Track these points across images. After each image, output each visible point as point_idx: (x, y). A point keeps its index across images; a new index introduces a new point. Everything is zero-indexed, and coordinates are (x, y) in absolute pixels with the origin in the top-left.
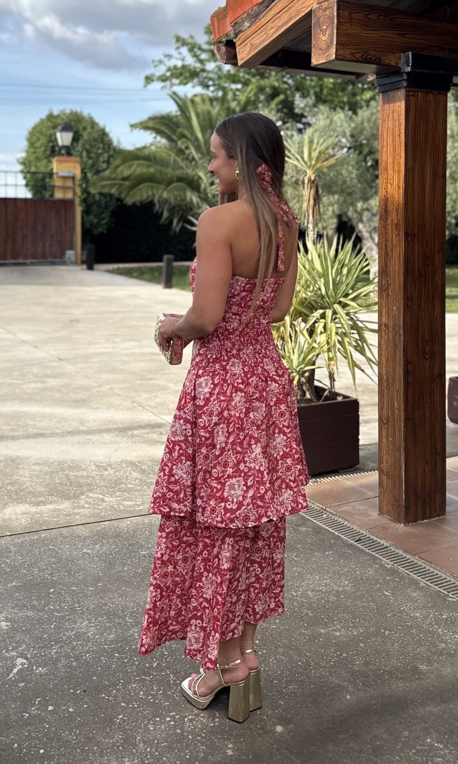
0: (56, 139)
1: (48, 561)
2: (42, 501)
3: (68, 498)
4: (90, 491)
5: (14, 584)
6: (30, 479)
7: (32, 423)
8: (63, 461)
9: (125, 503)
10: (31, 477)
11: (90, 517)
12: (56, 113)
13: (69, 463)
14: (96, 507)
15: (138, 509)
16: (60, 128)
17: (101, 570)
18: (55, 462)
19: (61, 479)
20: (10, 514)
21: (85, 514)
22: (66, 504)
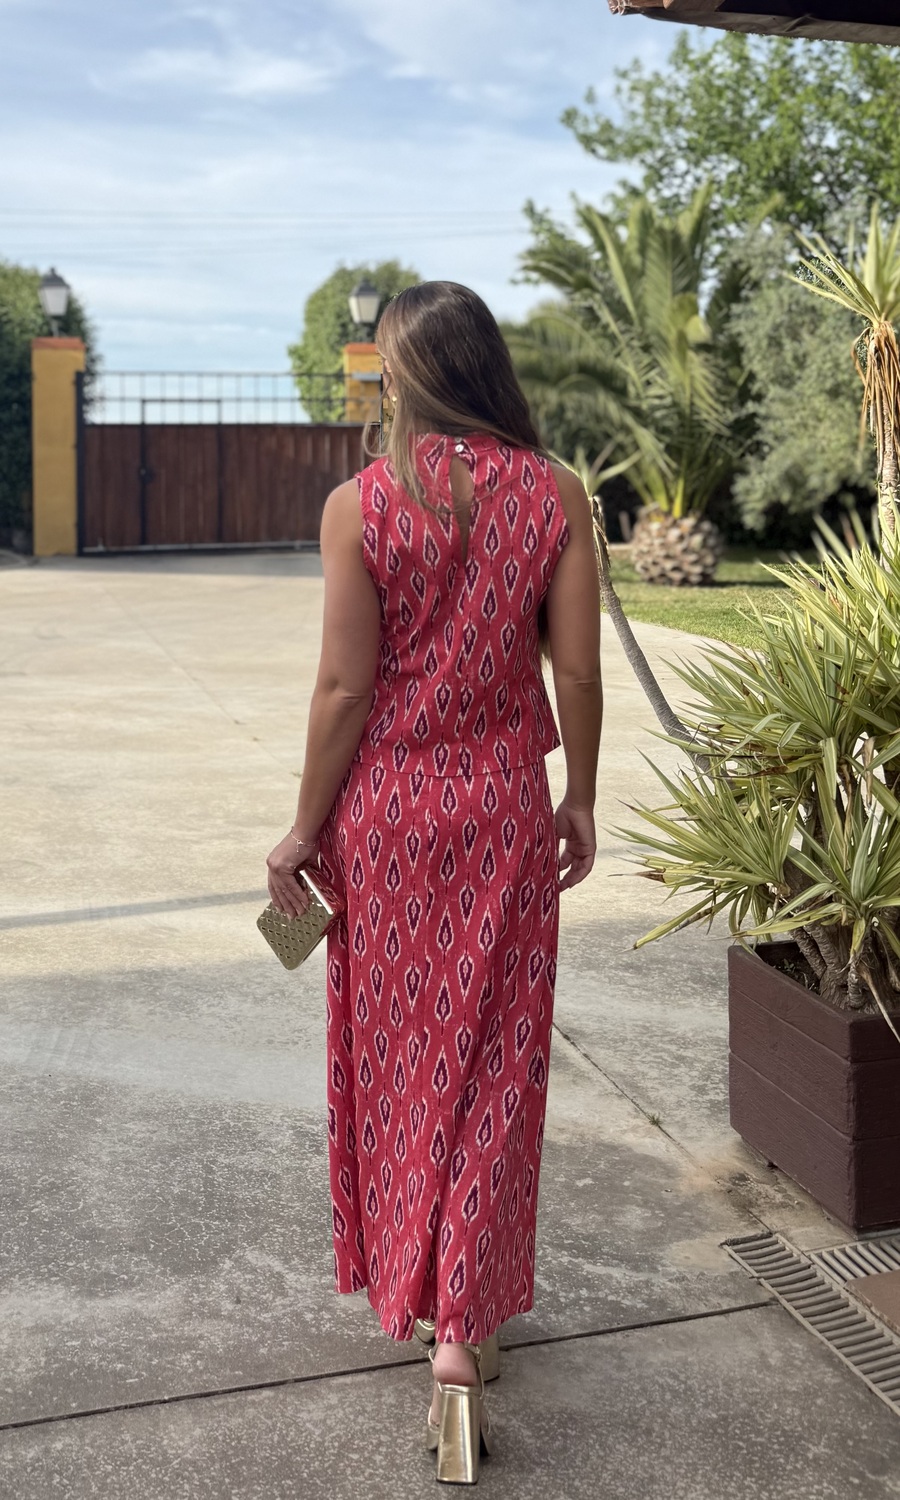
2: (107, 1274)
3: (183, 1265)
4: (253, 1238)
21: (211, 1346)
22: (169, 1293)
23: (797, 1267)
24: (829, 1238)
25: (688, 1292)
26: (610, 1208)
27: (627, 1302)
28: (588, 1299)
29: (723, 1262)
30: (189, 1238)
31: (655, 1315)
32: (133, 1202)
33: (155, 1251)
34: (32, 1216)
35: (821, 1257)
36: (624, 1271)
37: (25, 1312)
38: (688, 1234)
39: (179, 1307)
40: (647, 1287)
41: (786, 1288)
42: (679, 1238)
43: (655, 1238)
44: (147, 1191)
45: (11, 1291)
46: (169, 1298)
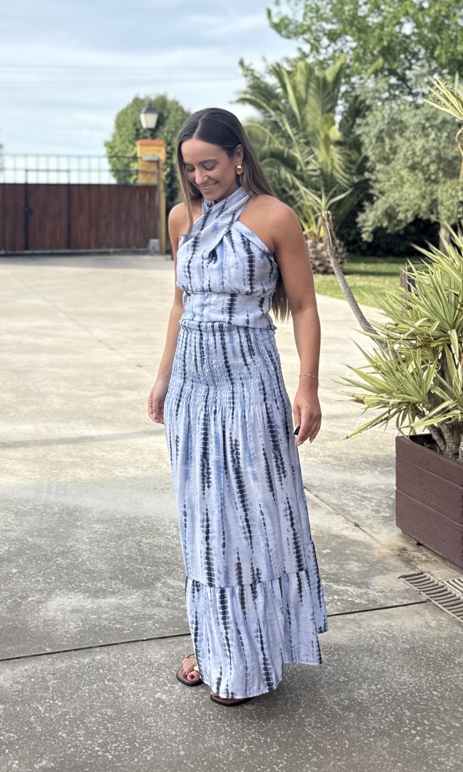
0: (140, 122)
2: (101, 589)
3: (137, 585)
4: (169, 573)
6: (88, 547)
10: (91, 543)
14: (177, 604)
16: (144, 109)
18: (124, 518)
19: (130, 548)
20: (56, 611)
21: (160, 618)
22: (134, 596)
23: (438, 586)
24: (451, 574)
25: (387, 597)
26: (341, 562)
27: (357, 601)
28: (339, 600)
29: (403, 585)
30: (137, 574)
31: (372, 606)
32: (106, 559)
33: (122, 579)
34: (57, 564)
35: (448, 582)
36: (353, 588)
37: (65, 604)
38: (382, 573)
39: (141, 602)
40: (366, 595)
41: (434, 595)
42: (378, 575)
43: (366, 575)
44: (111, 554)
45: (56, 595)
46: (135, 599)
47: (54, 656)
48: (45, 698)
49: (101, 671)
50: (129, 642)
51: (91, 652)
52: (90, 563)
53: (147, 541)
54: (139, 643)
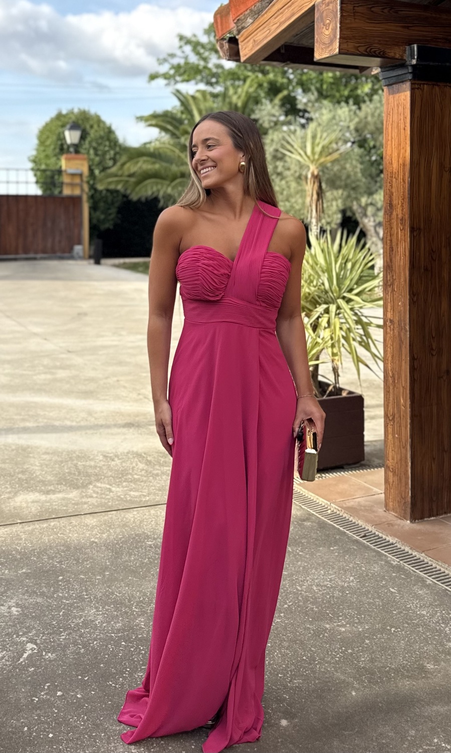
0: (64, 138)
1: (57, 549)
2: (51, 490)
3: (76, 487)
4: (98, 480)
5: (24, 571)
6: (39, 468)
7: (42, 413)
8: (72, 451)
9: (132, 493)
10: (41, 466)
11: (97, 506)
12: (64, 112)
13: (77, 453)
14: (104, 496)
15: (144, 499)
16: (68, 126)
17: (108, 559)
18: (64, 451)
19: (69, 468)
20: (21, 502)
21: (93, 503)
22: (74, 493)
30: (75, 481)
33: (66, 484)
39: (79, 496)
47: (24, 524)
48: (20, 543)
49: (55, 530)
50: (72, 516)
51: (47, 522)
52: (42, 476)
53: (81, 464)
54: (79, 516)
